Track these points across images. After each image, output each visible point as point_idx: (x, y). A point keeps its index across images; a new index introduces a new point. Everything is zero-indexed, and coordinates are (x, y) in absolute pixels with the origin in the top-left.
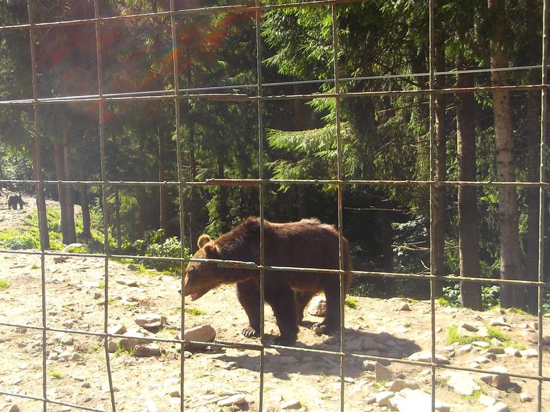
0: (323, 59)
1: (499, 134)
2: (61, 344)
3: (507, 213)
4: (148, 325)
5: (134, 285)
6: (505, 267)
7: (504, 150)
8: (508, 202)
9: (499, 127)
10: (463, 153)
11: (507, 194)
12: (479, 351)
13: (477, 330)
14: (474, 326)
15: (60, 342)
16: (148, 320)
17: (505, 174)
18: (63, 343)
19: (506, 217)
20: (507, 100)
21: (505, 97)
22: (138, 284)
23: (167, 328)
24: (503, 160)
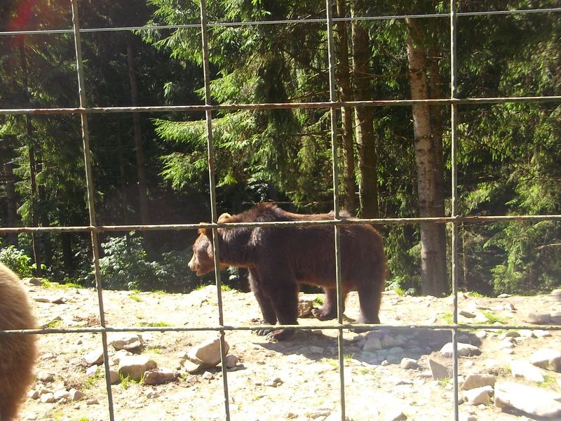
0: (232, 42)
1: (419, 122)
2: (40, 382)
3: (427, 200)
4: (128, 346)
5: (59, 302)
6: (427, 253)
7: (423, 137)
8: (428, 189)
9: (418, 116)
10: (363, 143)
11: (428, 182)
12: (496, 336)
13: (474, 316)
14: (471, 313)
15: (38, 380)
16: (125, 340)
17: (426, 162)
18: (42, 380)
19: (427, 204)
20: (425, 89)
21: (423, 86)
22: (63, 300)
23: (150, 348)
24: (423, 148)
